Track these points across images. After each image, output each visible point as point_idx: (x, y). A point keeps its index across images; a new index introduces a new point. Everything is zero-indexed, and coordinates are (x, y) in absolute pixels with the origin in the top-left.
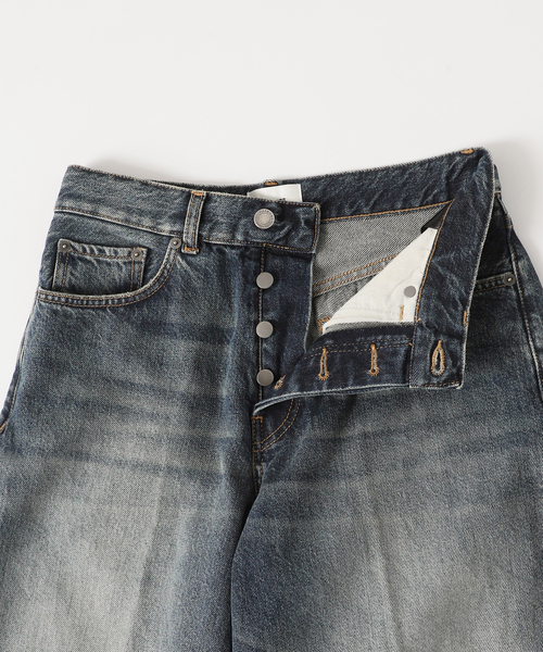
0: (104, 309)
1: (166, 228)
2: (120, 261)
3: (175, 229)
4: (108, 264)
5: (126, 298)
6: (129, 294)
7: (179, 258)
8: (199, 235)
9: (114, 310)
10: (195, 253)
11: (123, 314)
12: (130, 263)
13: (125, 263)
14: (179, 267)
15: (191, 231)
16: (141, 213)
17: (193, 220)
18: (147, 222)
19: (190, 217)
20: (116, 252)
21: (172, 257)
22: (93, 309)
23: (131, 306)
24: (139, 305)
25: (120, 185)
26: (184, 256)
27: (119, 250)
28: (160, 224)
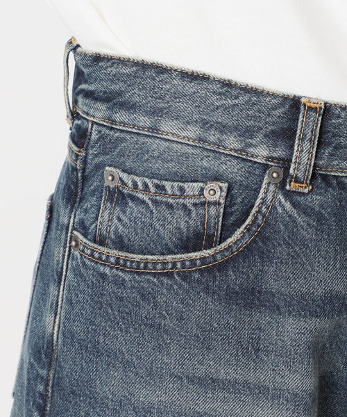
0: (169, 275)
1: (261, 152)
2: (188, 202)
3: (275, 155)
4: (170, 207)
5: (203, 259)
6: (206, 253)
7: (281, 197)
8: (315, 165)
9: (185, 276)
10: (306, 191)
11: (198, 281)
12: (203, 204)
13: (195, 205)
14: (280, 210)
15: (305, 160)
16: (223, 129)
17: (307, 145)
18: (232, 142)
19: (302, 139)
20: (182, 190)
21: (270, 197)
22: (154, 275)
23: (210, 270)
24: (222, 267)
25: (191, 87)
26: (289, 195)
27: (186, 186)
28: (250, 145)
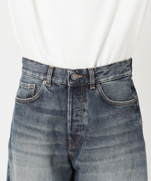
0: (24, 103)
1: (42, 77)
2: (28, 88)
3: (44, 78)
4: (25, 89)
5: (30, 100)
6: (30, 98)
7: (45, 87)
8: (51, 81)
9: (26, 103)
10: (50, 86)
11: (28, 105)
12: (31, 89)
13: (29, 89)
14: (45, 90)
15: (49, 79)
16: (36, 72)
17: (49, 76)
18: (37, 75)
19: (49, 74)
20: (27, 85)
21: (43, 87)
23: (31, 102)
24: (33, 102)
26: (47, 87)
27: (28, 84)
28: (40, 76)
